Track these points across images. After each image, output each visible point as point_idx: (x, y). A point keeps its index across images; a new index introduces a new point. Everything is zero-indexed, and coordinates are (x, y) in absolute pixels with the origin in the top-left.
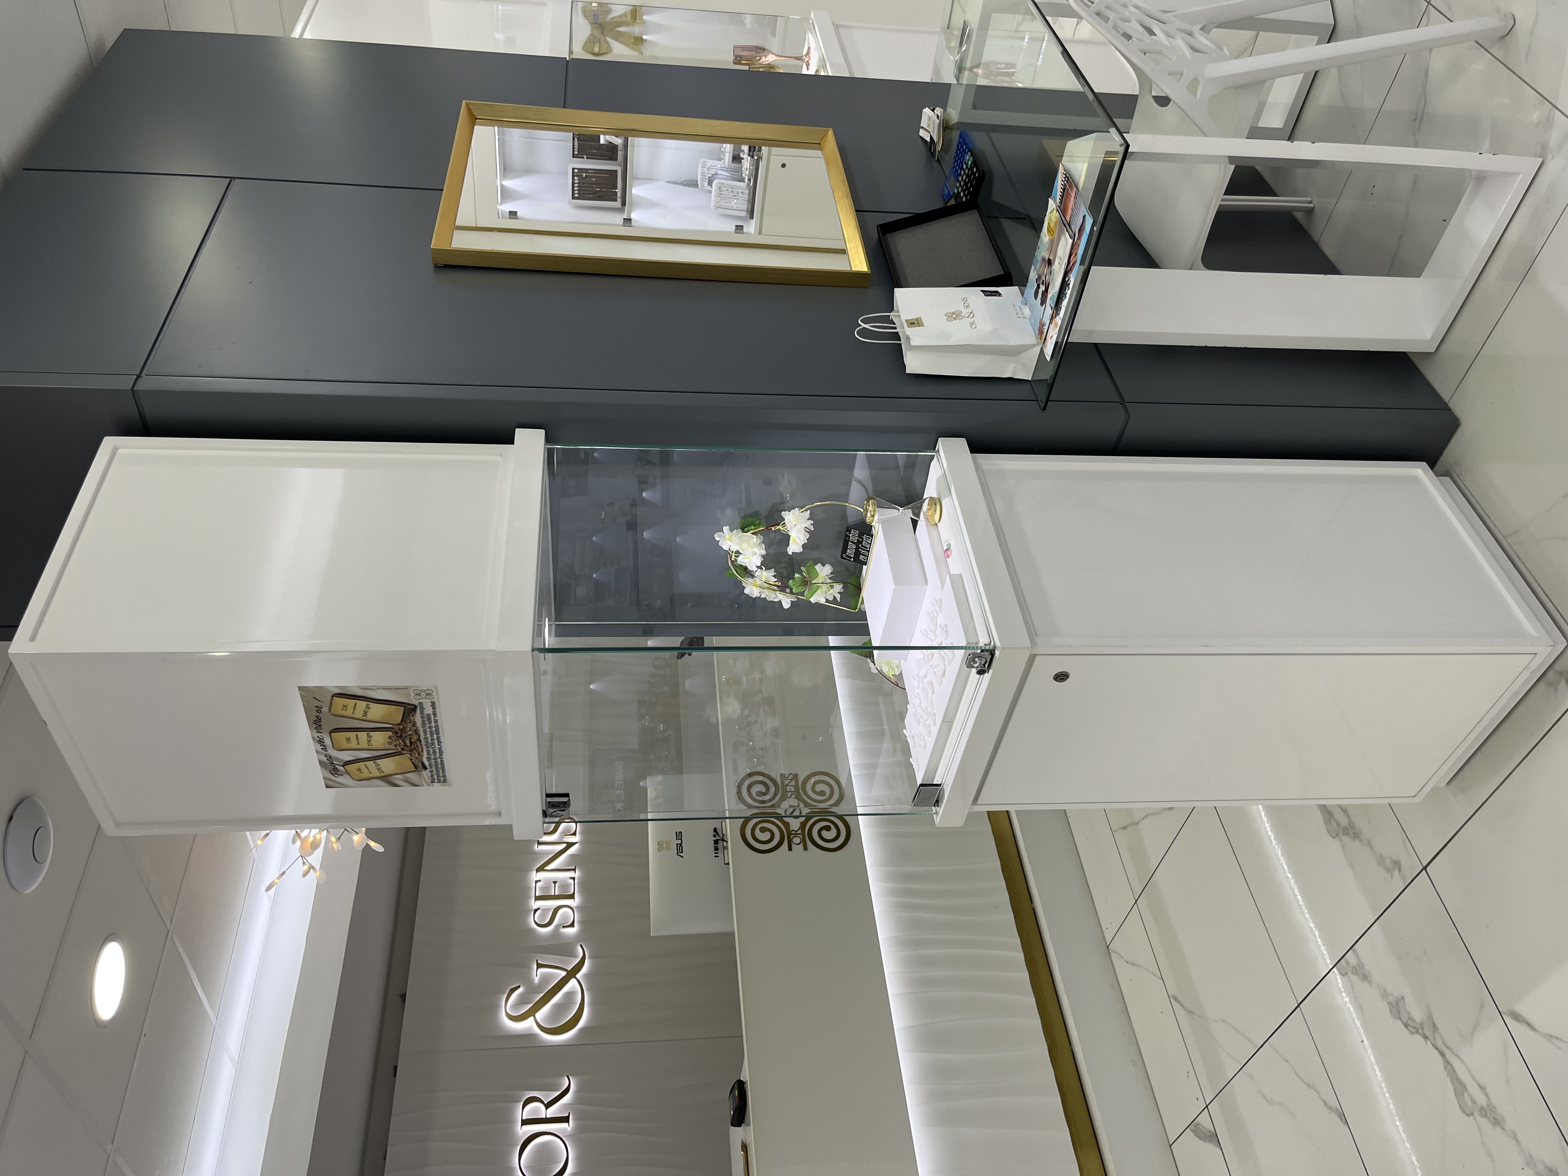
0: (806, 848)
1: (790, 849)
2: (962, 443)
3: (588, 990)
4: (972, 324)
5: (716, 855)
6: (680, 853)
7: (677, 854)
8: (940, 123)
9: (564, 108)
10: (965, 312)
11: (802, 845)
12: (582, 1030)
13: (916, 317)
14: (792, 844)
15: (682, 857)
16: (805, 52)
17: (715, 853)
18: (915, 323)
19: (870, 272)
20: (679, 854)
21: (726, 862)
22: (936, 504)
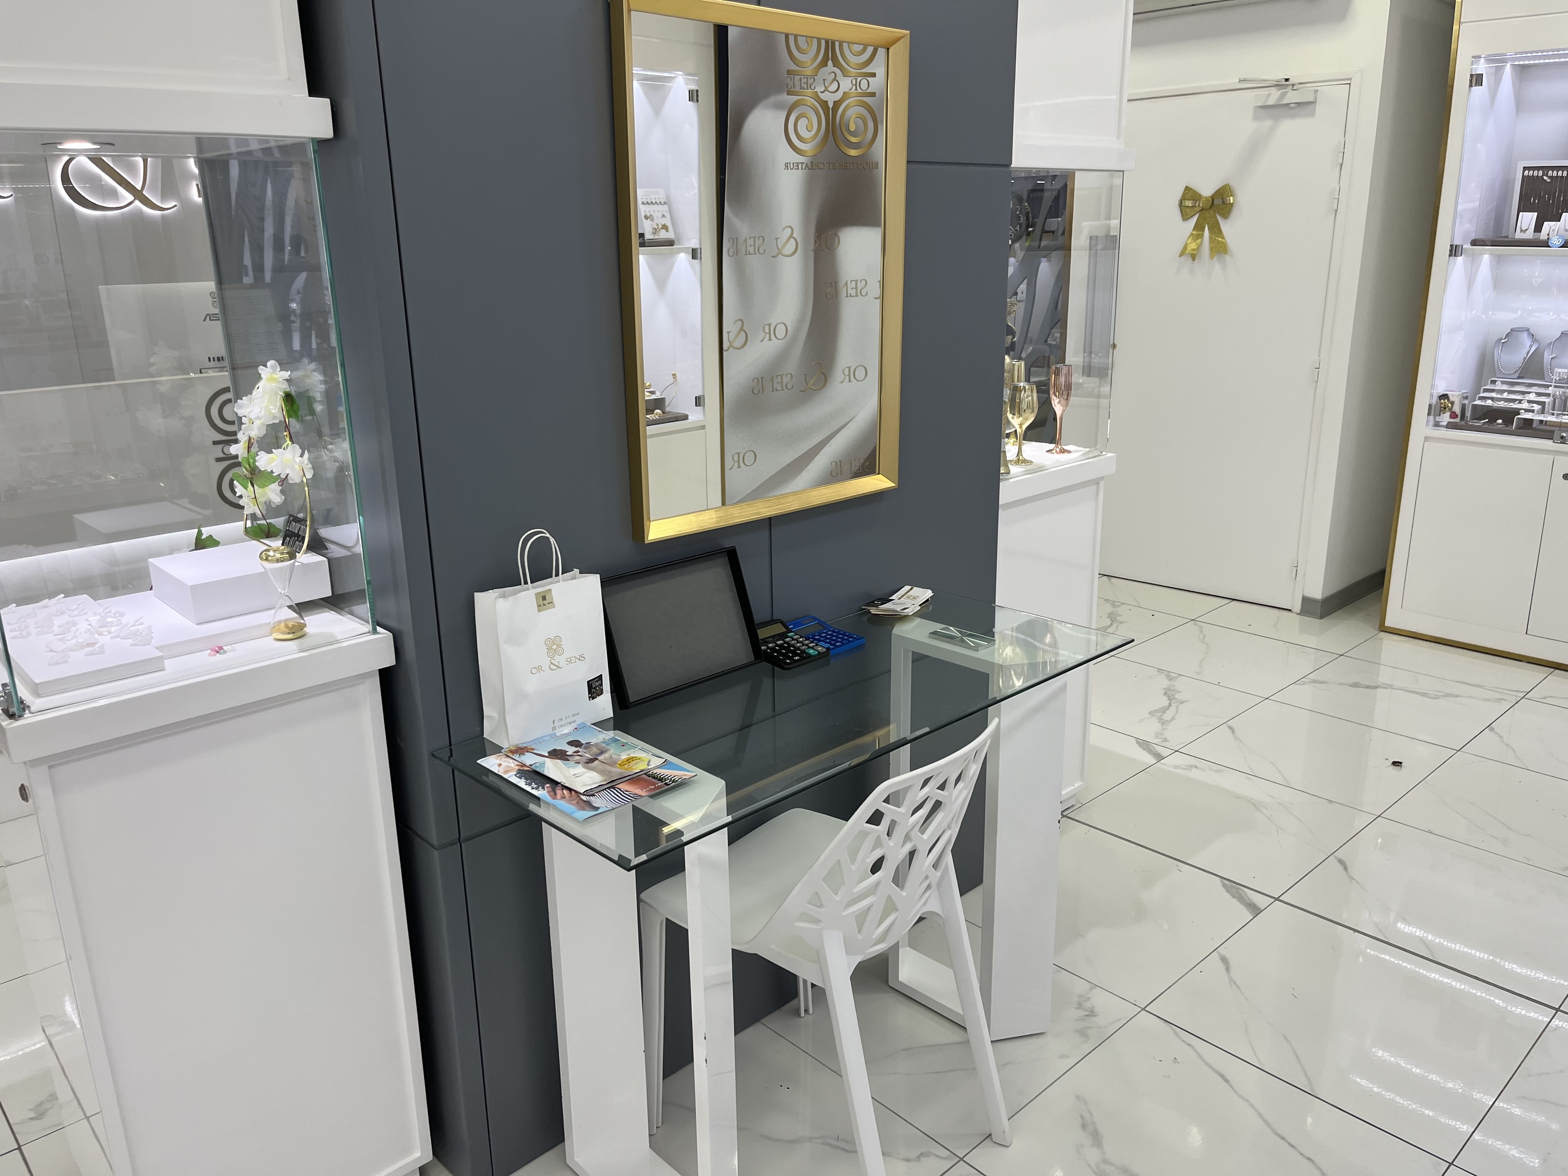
0: (218, 460)
1: (215, 443)
2: (389, 660)
3: (122, 214)
4: (539, 669)
5: (212, 360)
6: (210, 318)
7: (207, 315)
8: (897, 611)
9: (907, 162)
10: (560, 659)
11: (223, 456)
12: (72, 209)
13: (555, 602)
14: (222, 445)
15: (205, 320)
16: (1066, 448)
17: (214, 358)
18: (544, 601)
19: (646, 542)
20: (208, 317)
21: (202, 370)
22: (293, 633)
